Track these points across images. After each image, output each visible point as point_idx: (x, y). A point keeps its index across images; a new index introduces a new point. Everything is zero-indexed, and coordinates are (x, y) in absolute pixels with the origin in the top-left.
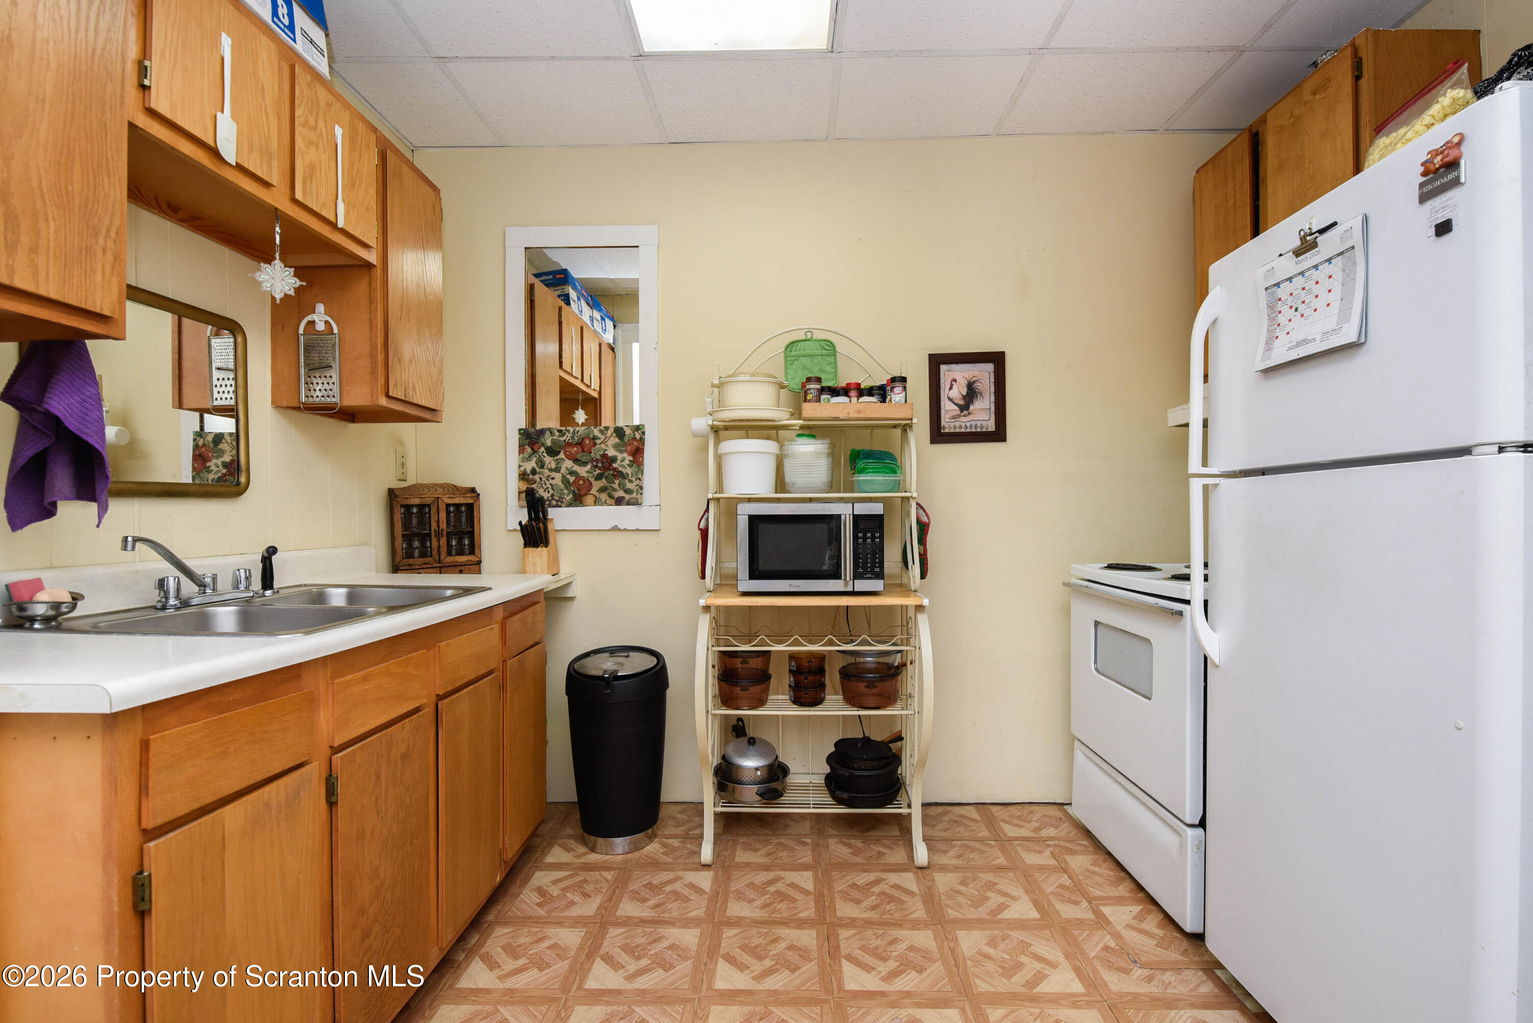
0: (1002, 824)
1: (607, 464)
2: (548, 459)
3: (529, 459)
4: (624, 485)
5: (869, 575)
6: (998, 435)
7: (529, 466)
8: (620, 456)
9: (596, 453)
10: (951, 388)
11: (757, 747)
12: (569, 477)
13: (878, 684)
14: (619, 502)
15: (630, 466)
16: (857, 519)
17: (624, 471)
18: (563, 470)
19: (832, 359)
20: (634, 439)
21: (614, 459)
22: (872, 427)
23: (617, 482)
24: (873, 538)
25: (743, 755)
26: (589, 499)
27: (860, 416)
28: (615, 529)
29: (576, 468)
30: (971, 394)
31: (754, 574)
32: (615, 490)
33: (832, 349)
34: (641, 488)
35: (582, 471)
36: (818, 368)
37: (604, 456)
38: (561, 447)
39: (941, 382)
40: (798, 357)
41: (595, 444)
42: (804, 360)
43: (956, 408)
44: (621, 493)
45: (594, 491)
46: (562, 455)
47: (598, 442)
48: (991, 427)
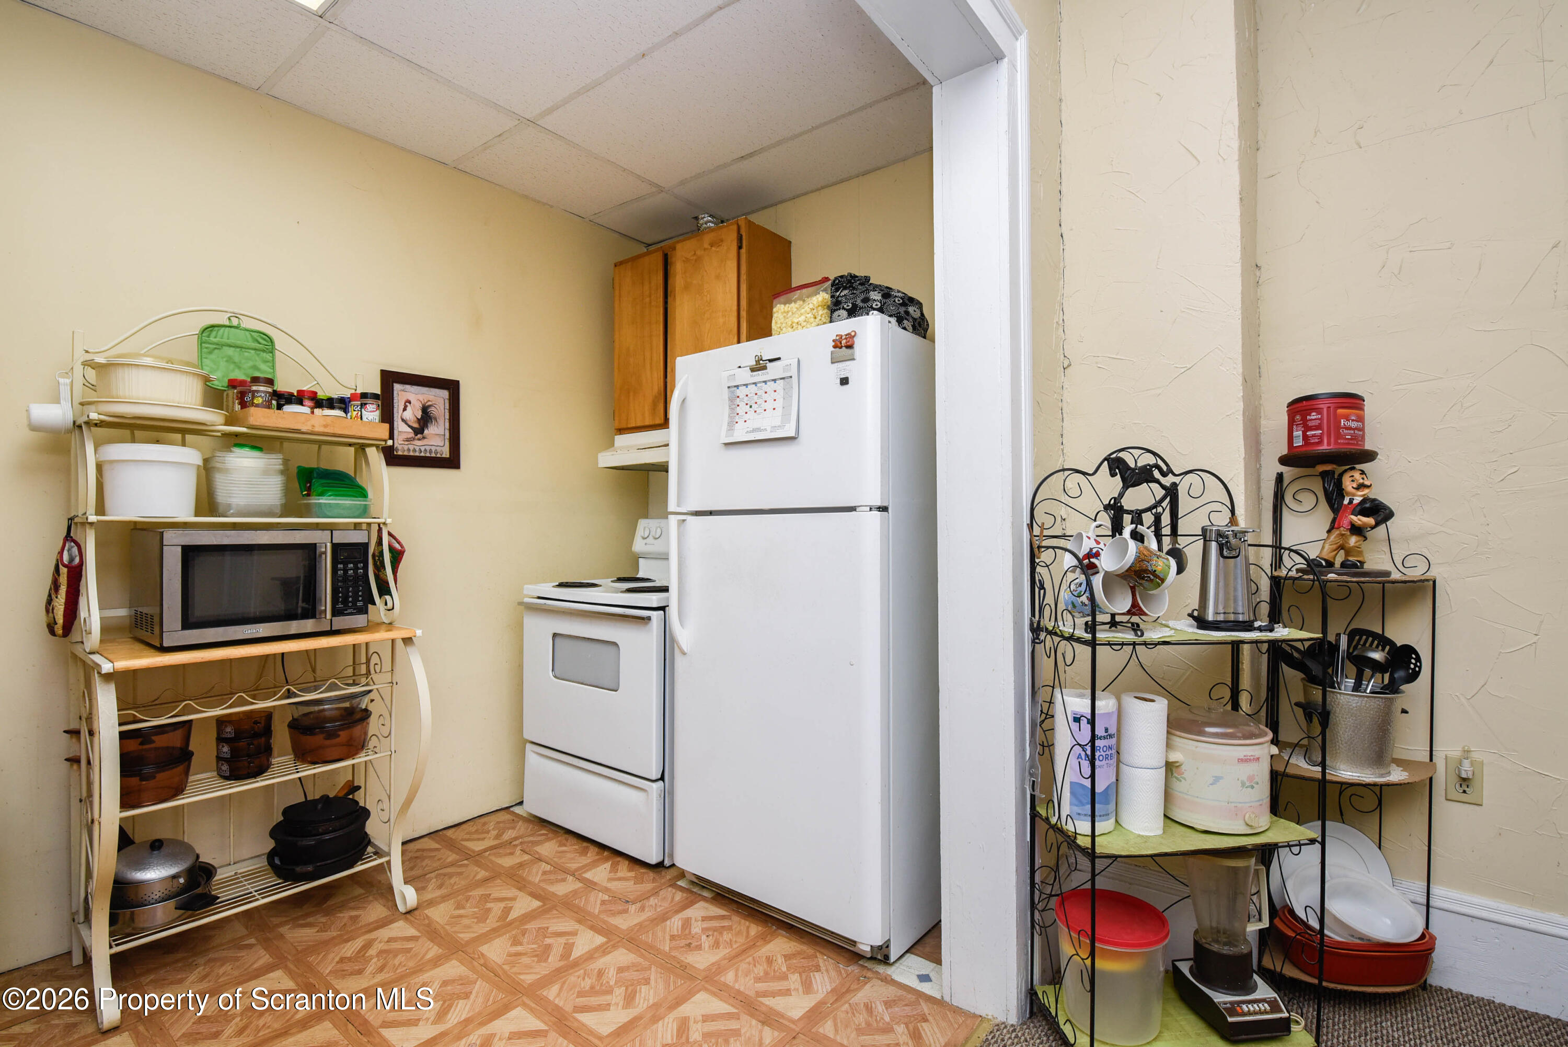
0: (463, 843)
5: (349, 611)
6: (452, 462)
10: (405, 409)
11: (165, 850)
13: (341, 733)
16: (335, 548)
19: (268, 356)
22: (321, 443)
24: (355, 570)
25: (141, 865)
27: (326, 430)
30: (426, 418)
31: (188, 623)
33: (270, 344)
36: (251, 364)
39: (395, 401)
40: (220, 346)
42: (230, 351)
43: (410, 430)
48: (445, 452)
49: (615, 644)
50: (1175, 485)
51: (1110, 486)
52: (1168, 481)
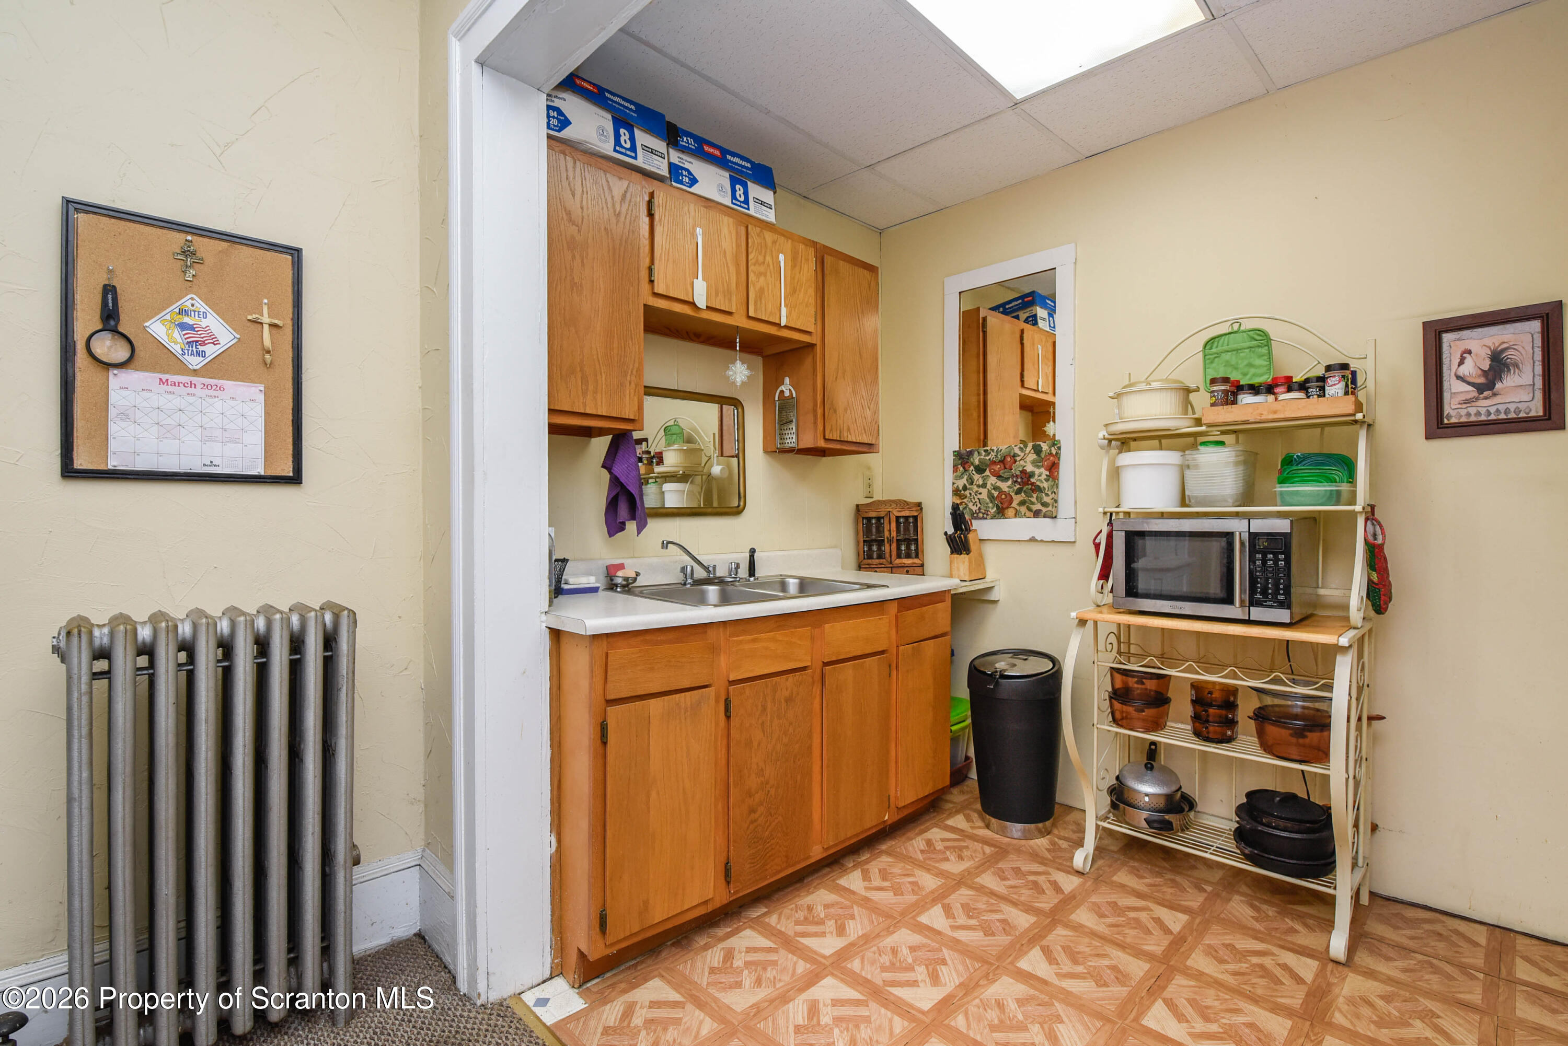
1: (1025, 479)
2: (976, 477)
3: (961, 477)
4: (1041, 499)
5: (1270, 603)
6: (1550, 420)
7: (961, 483)
8: (1037, 471)
9: (1016, 470)
10: (1461, 363)
11: (1155, 772)
12: (993, 491)
13: (1308, 734)
14: (1037, 514)
15: (1047, 480)
16: (1253, 536)
17: (1041, 485)
18: (989, 486)
19: (1264, 350)
20: (1051, 454)
21: (1032, 475)
23: (1035, 496)
24: (1276, 561)
25: (1139, 777)
26: (1011, 512)
27: (1276, 416)
28: (1033, 540)
29: (999, 484)
30: (1499, 367)
31: (1130, 592)
32: (1033, 503)
33: (1265, 338)
34: (1056, 501)
35: (1004, 486)
36: (1246, 362)
37: (1023, 472)
38: (987, 465)
39: (1444, 356)
40: (1219, 354)
41: (1015, 461)
42: (1226, 357)
43: (1470, 388)
44: (1038, 506)
45: (1014, 504)
46: (987, 473)
47: (1018, 459)
48: (1536, 410)
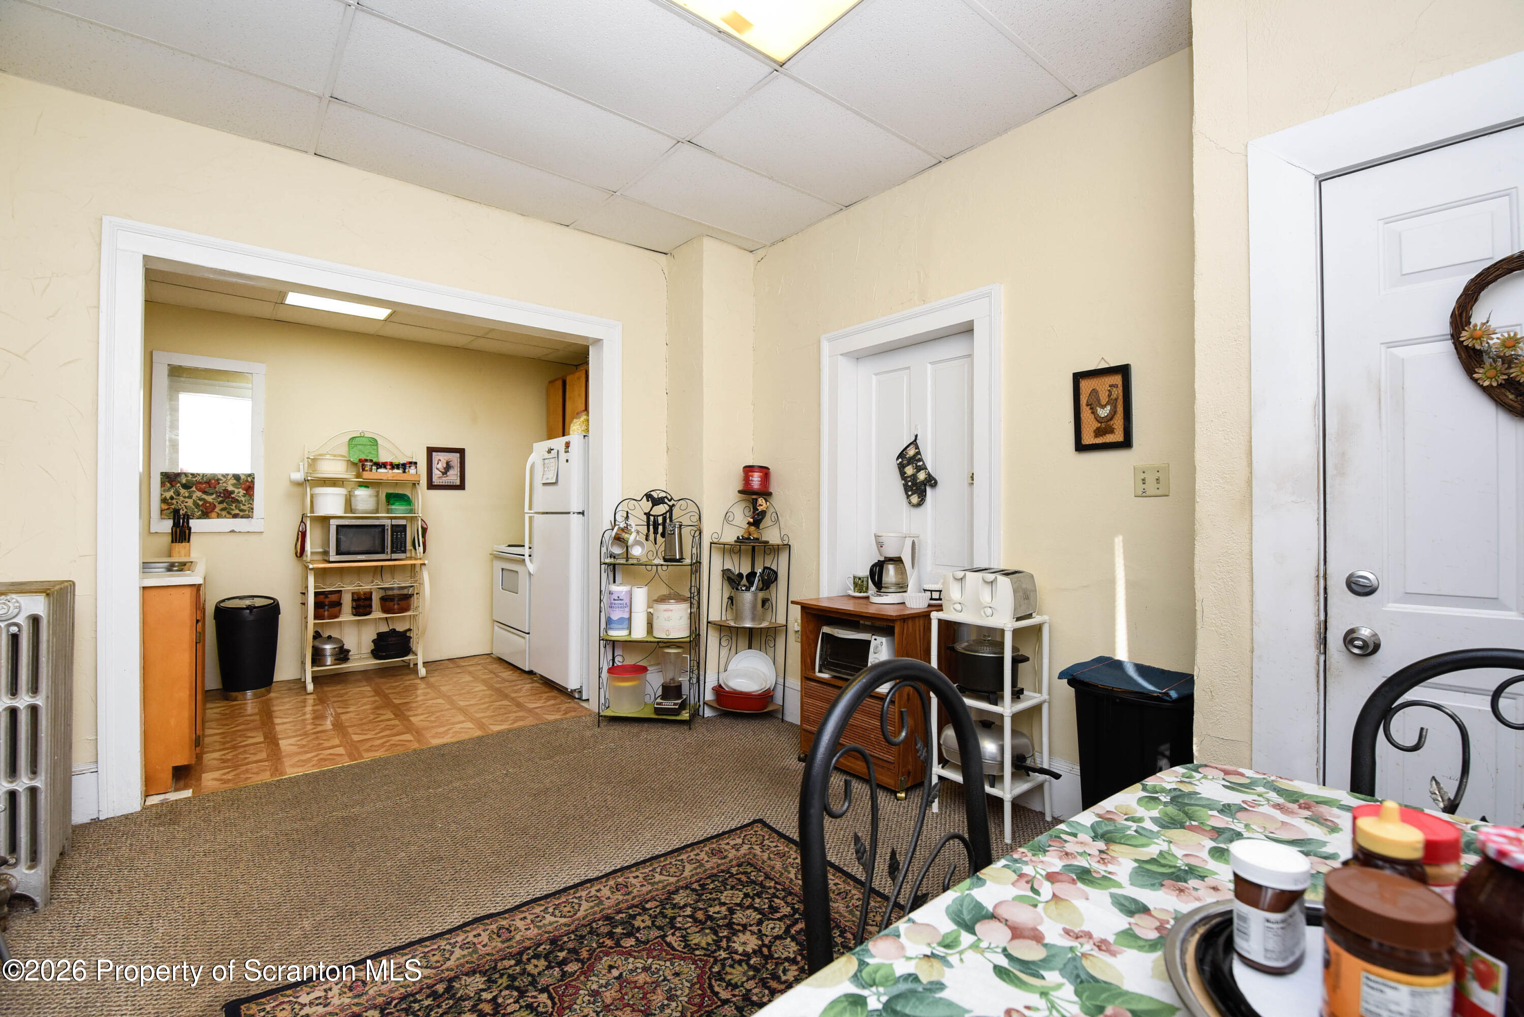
1: (227, 495)
2: (182, 491)
3: (169, 490)
4: (240, 507)
5: (398, 551)
6: (461, 486)
7: (168, 495)
8: (236, 491)
9: (219, 488)
10: (438, 464)
11: (331, 638)
12: (198, 501)
13: (400, 602)
14: (235, 516)
15: (244, 496)
16: (392, 526)
17: (239, 499)
18: (194, 497)
19: (375, 447)
20: (247, 481)
21: (233, 492)
22: (399, 483)
23: (234, 505)
24: (401, 535)
25: (323, 643)
26: (214, 514)
27: (393, 478)
28: (233, 531)
29: (204, 496)
30: (448, 467)
31: (339, 553)
32: (233, 510)
33: (376, 442)
34: (252, 509)
35: (209, 498)
36: (369, 452)
37: (226, 490)
38: (193, 484)
39: (433, 460)
40: (356, 445)
41: (219, 483)
42: (360, 447)
43: (440, 473)
44: (237, 512)
45: (217, 510)
46: (194, 489)
47: (221, 482)
48: (458, 483)
49: (517, 572)
50: (673, 505)
51: (647, 505)
52: (670, 503)
